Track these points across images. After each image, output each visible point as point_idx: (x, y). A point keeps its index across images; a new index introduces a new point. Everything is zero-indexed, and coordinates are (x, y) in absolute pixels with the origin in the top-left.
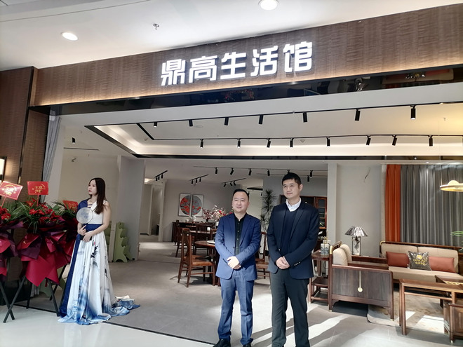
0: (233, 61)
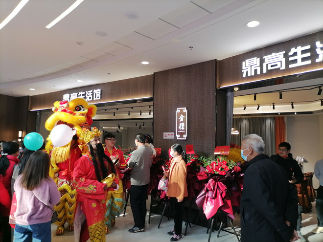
0: (299, 53)
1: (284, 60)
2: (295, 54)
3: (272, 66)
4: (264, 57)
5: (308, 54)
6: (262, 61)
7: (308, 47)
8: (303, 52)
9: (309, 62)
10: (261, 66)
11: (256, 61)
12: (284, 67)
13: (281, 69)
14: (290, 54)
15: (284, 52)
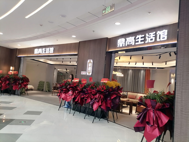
1: (134, 41)
2: (138, 38)
3: (129, 43)
4: (127, 39)
5: (143, 39)
6: (126, 40)
7: (143, 36)
8: (141, 38)
9: (143, 42)
10: (125, 42)
11: (123, 40)
12: (133, 44)
13: (132, 44)
14: (137, 38)
15: (134, 37)
